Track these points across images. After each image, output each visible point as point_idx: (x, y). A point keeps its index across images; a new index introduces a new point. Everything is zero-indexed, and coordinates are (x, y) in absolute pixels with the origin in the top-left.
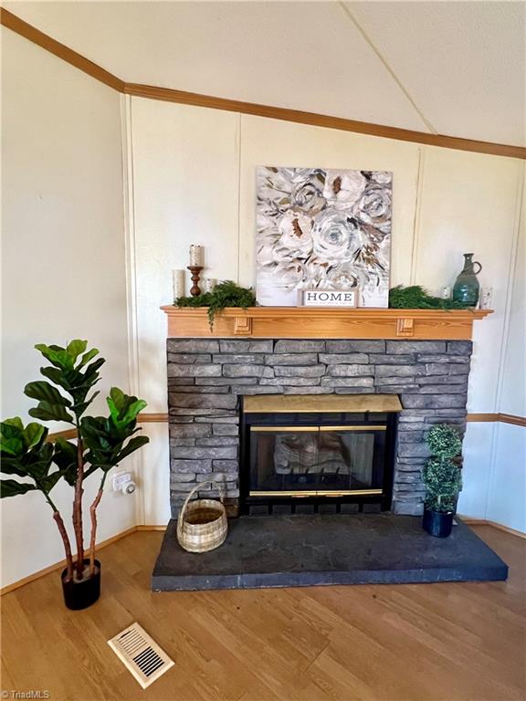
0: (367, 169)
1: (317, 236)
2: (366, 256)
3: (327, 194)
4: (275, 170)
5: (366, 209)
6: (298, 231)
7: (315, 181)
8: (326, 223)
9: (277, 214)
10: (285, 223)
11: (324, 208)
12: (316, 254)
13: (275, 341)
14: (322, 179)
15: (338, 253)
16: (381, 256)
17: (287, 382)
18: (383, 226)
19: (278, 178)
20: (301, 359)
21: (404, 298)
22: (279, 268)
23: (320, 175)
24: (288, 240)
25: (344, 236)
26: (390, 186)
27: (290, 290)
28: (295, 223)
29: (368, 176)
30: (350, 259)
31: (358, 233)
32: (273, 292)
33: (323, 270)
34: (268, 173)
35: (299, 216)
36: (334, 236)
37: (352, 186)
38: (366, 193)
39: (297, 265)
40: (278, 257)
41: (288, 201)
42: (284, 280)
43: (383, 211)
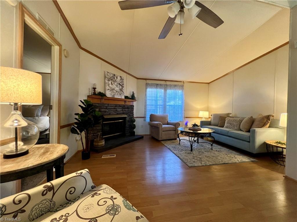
1: (115, 85)
2: (121, 90)
3: (116, 79)
4: (108, 73)
5: (121, 82)
6: (112, 84)
7: (114, 76)
8: (116, 84)
9: (109, 80)
10: (110, 82)
11: (115, 81)
12: (115, 89)
13: (108, 104)
14: (115, 76)
15: (117, 89)
16: (123, 90)
17: (110, 112)
18: (123, 85)
19: (109, 74)
20: (113, 108)
21: (126, 97)
22: (109, 90)
23: (114, 75)
24: (110, 85)
25: (118, 86)
26: (123, 79)
27: (111, 95)
28: (111, 82)
29: (121, 77)
30: (119, 90)
31: (120, 86)
32: (109, 94)
33: (116, 92)
34: (107, 73)
35: (112, 81)
36: (117, 86)
37: (119, 78)
38: (121, 80)
39: (112, 90)
40: (109, 88)
41: (110, 78)
42: (110, 93)
43: (123, 83)
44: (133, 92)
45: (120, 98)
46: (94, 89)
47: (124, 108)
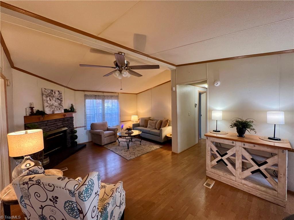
0: (59, 90)
1: (53, 101)
2: (60, 104)
3: (54, 94)
4: (45, 89)
5: (59, 97)
6: (50, 100)
7: (52, 92)
8: (54, 99)
9: (47, 97)
10: (48, 99)
11: (53, 96)
12: (53, 104)
13: (48, 121)
14: (53, 91)
15: (56, 104)
16: (62, 104)
17: (51, 128)
18: (61, 99)
19: (46, 91)
20: (52, 123)
21: (66, 111)
22: (48, 107)
23: (52, 91)
24: (49, 102)
25: (57, 101)
26: (61, 93)
27: (50, 111)
28: (50, 99)
29: (59, 91)
30: (58, 105)
31: (59, 101)
32: (48, 111)
33: (55, 107)
34: (45, 90)
35: (50, 97)
36: (56, 101)
37: (57, 93)
38: (59, 94)
39: (51, 106)
40: (48, 105)
41: (48, 95)
42: (49, 109)
43: (61, 97)
44: (72, 104)
45: (60, 112)
46: (32, 108)
47: (64, 121)
